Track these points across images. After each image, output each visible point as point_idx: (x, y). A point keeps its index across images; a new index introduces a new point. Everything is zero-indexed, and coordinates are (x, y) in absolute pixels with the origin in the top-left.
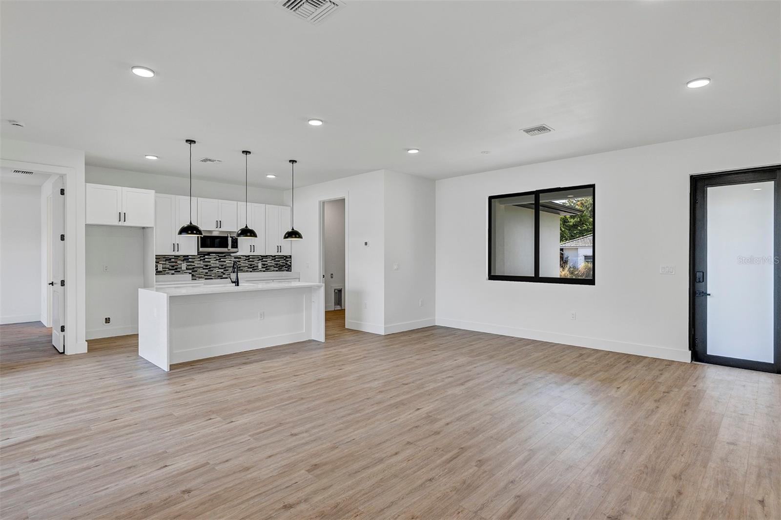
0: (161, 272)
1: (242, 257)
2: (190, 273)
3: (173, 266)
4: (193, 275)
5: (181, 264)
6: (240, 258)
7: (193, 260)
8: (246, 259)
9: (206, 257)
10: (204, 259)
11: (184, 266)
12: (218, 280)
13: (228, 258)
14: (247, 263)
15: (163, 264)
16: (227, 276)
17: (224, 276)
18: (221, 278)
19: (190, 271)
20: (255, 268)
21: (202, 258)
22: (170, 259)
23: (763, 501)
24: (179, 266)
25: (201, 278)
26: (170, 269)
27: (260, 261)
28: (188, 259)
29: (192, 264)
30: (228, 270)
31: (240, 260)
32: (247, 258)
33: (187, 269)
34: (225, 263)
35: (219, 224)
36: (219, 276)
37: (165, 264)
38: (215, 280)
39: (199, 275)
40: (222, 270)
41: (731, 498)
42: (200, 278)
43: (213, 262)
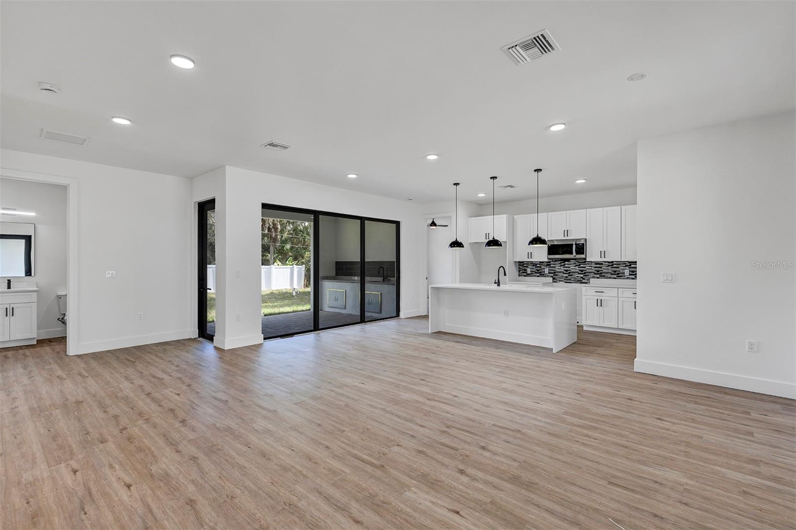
0: (529, 274)
1: (604, 263)
2: (552, 277)
3: (538, 270)
4: (554, 279)
5: (544, 269)
6: (602, 264)
7: (555, 266)
8: (609, 266)
9: (566, 263)
10: (564, 265)
11: (547, 270)
12: (578, 284)
13: (589, 264)
14: (610, 270)
15: (531, 268)
16: (587, 281)
17: (584, 281)
18: (581, 283)
19: (552, 275)
20: (620, 275)
21: (562, 264)
22: (536, 265)
23: (128, 487)
24: (543, 270)
25: (562, 281)
26: (536, 273)
27: (627, 268)
28: (550, 265)
29: (554, 269)
30: (588, 276)
31: (601, 266)
32: (611, 264)
33: (549, 273)
34: (585, 269)
35: (566, 233)
36: (578, 281)
37: (532, 268)
38: (574, 284)
39: (560, 278)
40: (582, 276)
41: (149, 472)
42: (560, 281)
43: (572, 267)
